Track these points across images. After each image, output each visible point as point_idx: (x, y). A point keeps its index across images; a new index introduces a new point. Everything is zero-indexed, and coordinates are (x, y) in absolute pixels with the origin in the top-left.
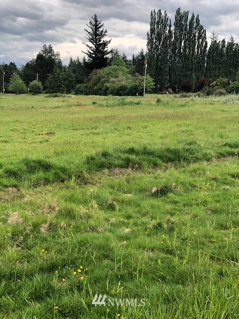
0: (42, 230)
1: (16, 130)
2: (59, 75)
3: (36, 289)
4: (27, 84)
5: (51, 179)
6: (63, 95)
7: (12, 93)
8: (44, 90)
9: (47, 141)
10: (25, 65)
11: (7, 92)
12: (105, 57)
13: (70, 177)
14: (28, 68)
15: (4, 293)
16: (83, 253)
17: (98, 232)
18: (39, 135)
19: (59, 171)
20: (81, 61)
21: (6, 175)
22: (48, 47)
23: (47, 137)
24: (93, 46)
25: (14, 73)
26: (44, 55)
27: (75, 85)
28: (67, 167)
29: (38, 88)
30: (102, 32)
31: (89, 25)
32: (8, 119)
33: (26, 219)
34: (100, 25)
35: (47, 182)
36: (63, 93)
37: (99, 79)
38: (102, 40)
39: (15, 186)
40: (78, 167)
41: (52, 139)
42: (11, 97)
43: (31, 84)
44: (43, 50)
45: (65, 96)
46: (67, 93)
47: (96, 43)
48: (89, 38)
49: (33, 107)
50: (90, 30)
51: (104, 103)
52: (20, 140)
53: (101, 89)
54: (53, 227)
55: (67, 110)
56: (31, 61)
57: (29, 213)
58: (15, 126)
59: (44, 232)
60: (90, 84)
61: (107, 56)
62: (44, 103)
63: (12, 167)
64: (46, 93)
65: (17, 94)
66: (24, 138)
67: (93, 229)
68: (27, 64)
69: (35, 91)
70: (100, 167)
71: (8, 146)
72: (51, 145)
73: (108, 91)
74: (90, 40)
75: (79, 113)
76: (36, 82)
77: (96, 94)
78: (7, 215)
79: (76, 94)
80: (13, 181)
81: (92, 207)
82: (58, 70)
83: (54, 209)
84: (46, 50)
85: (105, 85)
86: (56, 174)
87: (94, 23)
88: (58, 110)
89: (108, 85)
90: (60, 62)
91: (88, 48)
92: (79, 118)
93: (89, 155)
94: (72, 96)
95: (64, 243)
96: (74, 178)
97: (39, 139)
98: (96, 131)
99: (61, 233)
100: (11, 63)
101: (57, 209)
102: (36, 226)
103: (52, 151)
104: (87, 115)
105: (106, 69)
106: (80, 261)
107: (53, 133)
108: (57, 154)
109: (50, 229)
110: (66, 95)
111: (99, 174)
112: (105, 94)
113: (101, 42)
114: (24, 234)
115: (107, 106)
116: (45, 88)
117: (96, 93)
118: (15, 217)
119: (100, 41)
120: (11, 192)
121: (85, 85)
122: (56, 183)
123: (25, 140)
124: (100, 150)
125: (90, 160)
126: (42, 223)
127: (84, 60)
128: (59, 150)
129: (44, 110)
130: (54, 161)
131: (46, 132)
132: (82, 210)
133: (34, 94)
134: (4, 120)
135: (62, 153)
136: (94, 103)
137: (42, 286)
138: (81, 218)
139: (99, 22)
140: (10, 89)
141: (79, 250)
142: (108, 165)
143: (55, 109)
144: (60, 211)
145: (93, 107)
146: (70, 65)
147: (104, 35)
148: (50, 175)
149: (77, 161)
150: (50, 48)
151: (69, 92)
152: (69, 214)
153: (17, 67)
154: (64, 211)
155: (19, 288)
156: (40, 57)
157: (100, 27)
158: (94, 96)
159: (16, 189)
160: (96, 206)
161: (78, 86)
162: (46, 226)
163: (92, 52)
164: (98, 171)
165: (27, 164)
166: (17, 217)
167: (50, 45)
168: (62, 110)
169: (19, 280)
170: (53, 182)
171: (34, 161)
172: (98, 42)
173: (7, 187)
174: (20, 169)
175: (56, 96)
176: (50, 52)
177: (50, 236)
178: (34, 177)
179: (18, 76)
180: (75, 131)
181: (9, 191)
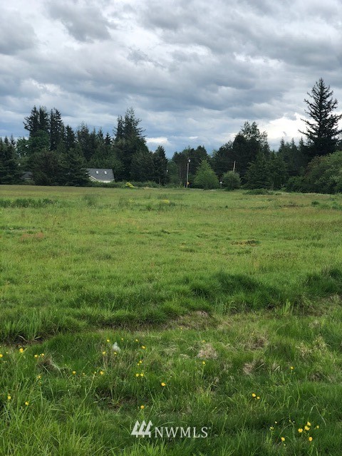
0: (246, 371)
1: (206, 236)
2: (264, 163)
3: (240, 449)
4: (220, 176)
5: (255, 304)
6: (269, 192)
7: (198, 188)
8: (242, 184)
9: (247, 252)
10: (218, 150)
11: (192, 186)
12: (333, 138)
13: (283, 303)
14: (222, 154)
15: (195, 450)
16: (307, 409)
17: (327, 382)
18: (237, 243)
19: (267, 293)
20: (297, 144)
21: (193, 293)
22: (251, 125)
23: (248, 247)
24: (316, 123)
25: (203, 161)
26: (245, 136)
27: (288, 178)
28: (279, 287)
29: (235, 181)
30: (330, 103)
31: (312, 94)
32: (193, 221)
33: (222, 354)
34: (327, 94)
35: (250, 307)
36: (269, 189)
37: (322, 171)
38: (330, 114)
39: (206, 310)
40: (295, 289)
41: (255, 249)
42: (196, 193)
43: (226, 175)
44: (244, 129)
45: (272, 194)
46: (275, 190)
47: (321, 118)
48: (310, 112)
49: (227, 207)
50: (312, 101)
51: (330, 203)
52: (210, 249)
53: (324, 184)
54: (260, 369)
55: (275, 211)
56: (226, 145)
57: (226, 346)
58: (203, 230)
59: (248, 373)
60: (308, 178)
61: (336, 137)
62: (242, 202)
63: (202, 283)
64: (245, 188)
65: (206, 189)
66: (217, 247)
67: (321, 377)
68: (221, 149)
69: (230, 186)
70: (327, 291)
71: (195, 257)
72: (255, 257)
73: (336, 188)
74: (313, 115)
75: (293, 215)
76: (232, 173)
77: (317, 192)
78: (197, 347)
79: (288, 190)
80: (204, 302)
81: (318, 345)
82: (264, 157)
83: (261, 344)
84: (248, 129)
85: (330, 178)
86: (263, 296)
87: (319, 90)
88: (263, 212)
89: (336, 178)
90: (267, 146)
91: (309, 127)
92: (294, 223)
93: (311, 272)
94: (282, 193)
95: (278, 391)
96: (288, 304)
97: (237, 248)
98: (320, 242)
99: (273, 377)
100: (200, 148)
101: (266, 344)
102: (238, 365)
103: (256, 265)
104: (305, 220)
105: (334, 156)
106: (303, 418)
107: (257, 243)
108: (263, 270)
109: (257, 371)
110: (274, 192)
111: (325, 302)
112: (331, 191)
113: (328, 118)
114: (221, 373)
115: (334, 208)
116: (244, 182)
117: (317, 190)
118: (207, 350)
119: (326, 116)
120: (199, 317)
121: (301, 178)
122: (262, 310)
123: (218, 250)
124: (327, 266)
125: (312, 280)
126: (245, 362)
127: (302, 143)
128: (267, 263)
129: (242, 211)
130: (261, 278)
131: (246, 241)
132: (303, 348)
133: (228, 190)
134: (190, 222)
135: (271, 269)
136: (315, 203)
137: (249, 446)
138: (301, 359)
139: (325, 90)
140: (196, 182)
141: (301, 404)
142: (339, 289)
143: (259, 210)
144: (271, 347)
145: (314, 209)
146: (280, 151)
147: (333, 107)
148: (255, 298)
149: (293, 281)
150: (255, 127)
151: (277, 187)
152: (284, 353)
153: (208, 153)
154: (276, 348)
155: (217, 446)
156: (239, 139)
157: (328, 96)
158: (314, 194)
159: (206, 314)
160: (324, 345)
161: (291, 179)
162: (251, 366)
163: (314, 131)
164: (324, 297)
165: (222, 281)
166: (210, 349)
167: (254, 123)
168: (269, 212)
169: (216, 435)
170: (259, 309)
171: (233, 277)
172: (324, 117)
173: (193, 309)
174: (213, 287)
175: (259, 193)
176: (254, 133)
177: (256, 380)
178: (232, 299)
179: (207, 165)
180: (288, 241)
181: (196, 316)
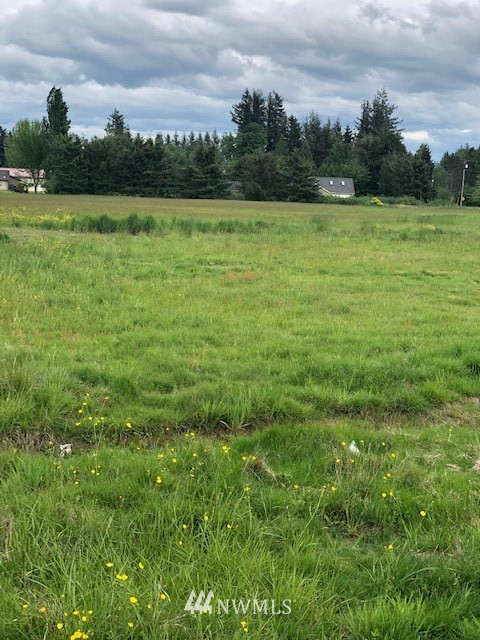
11: (468, 203)
15: (467, 612)
21: (468, 371)
32: (470, 258)
42: (476, 214)
71: (471, 313)
78: (472, 454)
120: (476, 407)
134: (464, 260)
140: (475, 197)
173: (468, 395)
181: (471, 405)
